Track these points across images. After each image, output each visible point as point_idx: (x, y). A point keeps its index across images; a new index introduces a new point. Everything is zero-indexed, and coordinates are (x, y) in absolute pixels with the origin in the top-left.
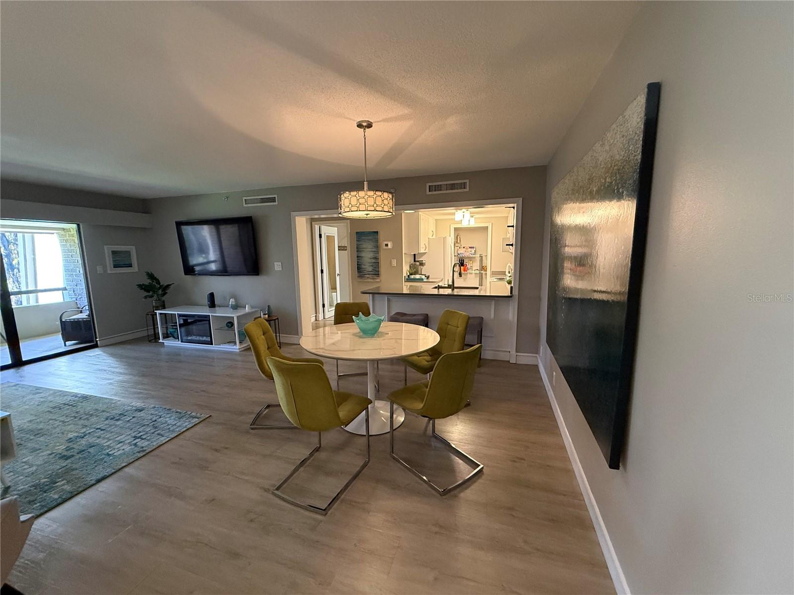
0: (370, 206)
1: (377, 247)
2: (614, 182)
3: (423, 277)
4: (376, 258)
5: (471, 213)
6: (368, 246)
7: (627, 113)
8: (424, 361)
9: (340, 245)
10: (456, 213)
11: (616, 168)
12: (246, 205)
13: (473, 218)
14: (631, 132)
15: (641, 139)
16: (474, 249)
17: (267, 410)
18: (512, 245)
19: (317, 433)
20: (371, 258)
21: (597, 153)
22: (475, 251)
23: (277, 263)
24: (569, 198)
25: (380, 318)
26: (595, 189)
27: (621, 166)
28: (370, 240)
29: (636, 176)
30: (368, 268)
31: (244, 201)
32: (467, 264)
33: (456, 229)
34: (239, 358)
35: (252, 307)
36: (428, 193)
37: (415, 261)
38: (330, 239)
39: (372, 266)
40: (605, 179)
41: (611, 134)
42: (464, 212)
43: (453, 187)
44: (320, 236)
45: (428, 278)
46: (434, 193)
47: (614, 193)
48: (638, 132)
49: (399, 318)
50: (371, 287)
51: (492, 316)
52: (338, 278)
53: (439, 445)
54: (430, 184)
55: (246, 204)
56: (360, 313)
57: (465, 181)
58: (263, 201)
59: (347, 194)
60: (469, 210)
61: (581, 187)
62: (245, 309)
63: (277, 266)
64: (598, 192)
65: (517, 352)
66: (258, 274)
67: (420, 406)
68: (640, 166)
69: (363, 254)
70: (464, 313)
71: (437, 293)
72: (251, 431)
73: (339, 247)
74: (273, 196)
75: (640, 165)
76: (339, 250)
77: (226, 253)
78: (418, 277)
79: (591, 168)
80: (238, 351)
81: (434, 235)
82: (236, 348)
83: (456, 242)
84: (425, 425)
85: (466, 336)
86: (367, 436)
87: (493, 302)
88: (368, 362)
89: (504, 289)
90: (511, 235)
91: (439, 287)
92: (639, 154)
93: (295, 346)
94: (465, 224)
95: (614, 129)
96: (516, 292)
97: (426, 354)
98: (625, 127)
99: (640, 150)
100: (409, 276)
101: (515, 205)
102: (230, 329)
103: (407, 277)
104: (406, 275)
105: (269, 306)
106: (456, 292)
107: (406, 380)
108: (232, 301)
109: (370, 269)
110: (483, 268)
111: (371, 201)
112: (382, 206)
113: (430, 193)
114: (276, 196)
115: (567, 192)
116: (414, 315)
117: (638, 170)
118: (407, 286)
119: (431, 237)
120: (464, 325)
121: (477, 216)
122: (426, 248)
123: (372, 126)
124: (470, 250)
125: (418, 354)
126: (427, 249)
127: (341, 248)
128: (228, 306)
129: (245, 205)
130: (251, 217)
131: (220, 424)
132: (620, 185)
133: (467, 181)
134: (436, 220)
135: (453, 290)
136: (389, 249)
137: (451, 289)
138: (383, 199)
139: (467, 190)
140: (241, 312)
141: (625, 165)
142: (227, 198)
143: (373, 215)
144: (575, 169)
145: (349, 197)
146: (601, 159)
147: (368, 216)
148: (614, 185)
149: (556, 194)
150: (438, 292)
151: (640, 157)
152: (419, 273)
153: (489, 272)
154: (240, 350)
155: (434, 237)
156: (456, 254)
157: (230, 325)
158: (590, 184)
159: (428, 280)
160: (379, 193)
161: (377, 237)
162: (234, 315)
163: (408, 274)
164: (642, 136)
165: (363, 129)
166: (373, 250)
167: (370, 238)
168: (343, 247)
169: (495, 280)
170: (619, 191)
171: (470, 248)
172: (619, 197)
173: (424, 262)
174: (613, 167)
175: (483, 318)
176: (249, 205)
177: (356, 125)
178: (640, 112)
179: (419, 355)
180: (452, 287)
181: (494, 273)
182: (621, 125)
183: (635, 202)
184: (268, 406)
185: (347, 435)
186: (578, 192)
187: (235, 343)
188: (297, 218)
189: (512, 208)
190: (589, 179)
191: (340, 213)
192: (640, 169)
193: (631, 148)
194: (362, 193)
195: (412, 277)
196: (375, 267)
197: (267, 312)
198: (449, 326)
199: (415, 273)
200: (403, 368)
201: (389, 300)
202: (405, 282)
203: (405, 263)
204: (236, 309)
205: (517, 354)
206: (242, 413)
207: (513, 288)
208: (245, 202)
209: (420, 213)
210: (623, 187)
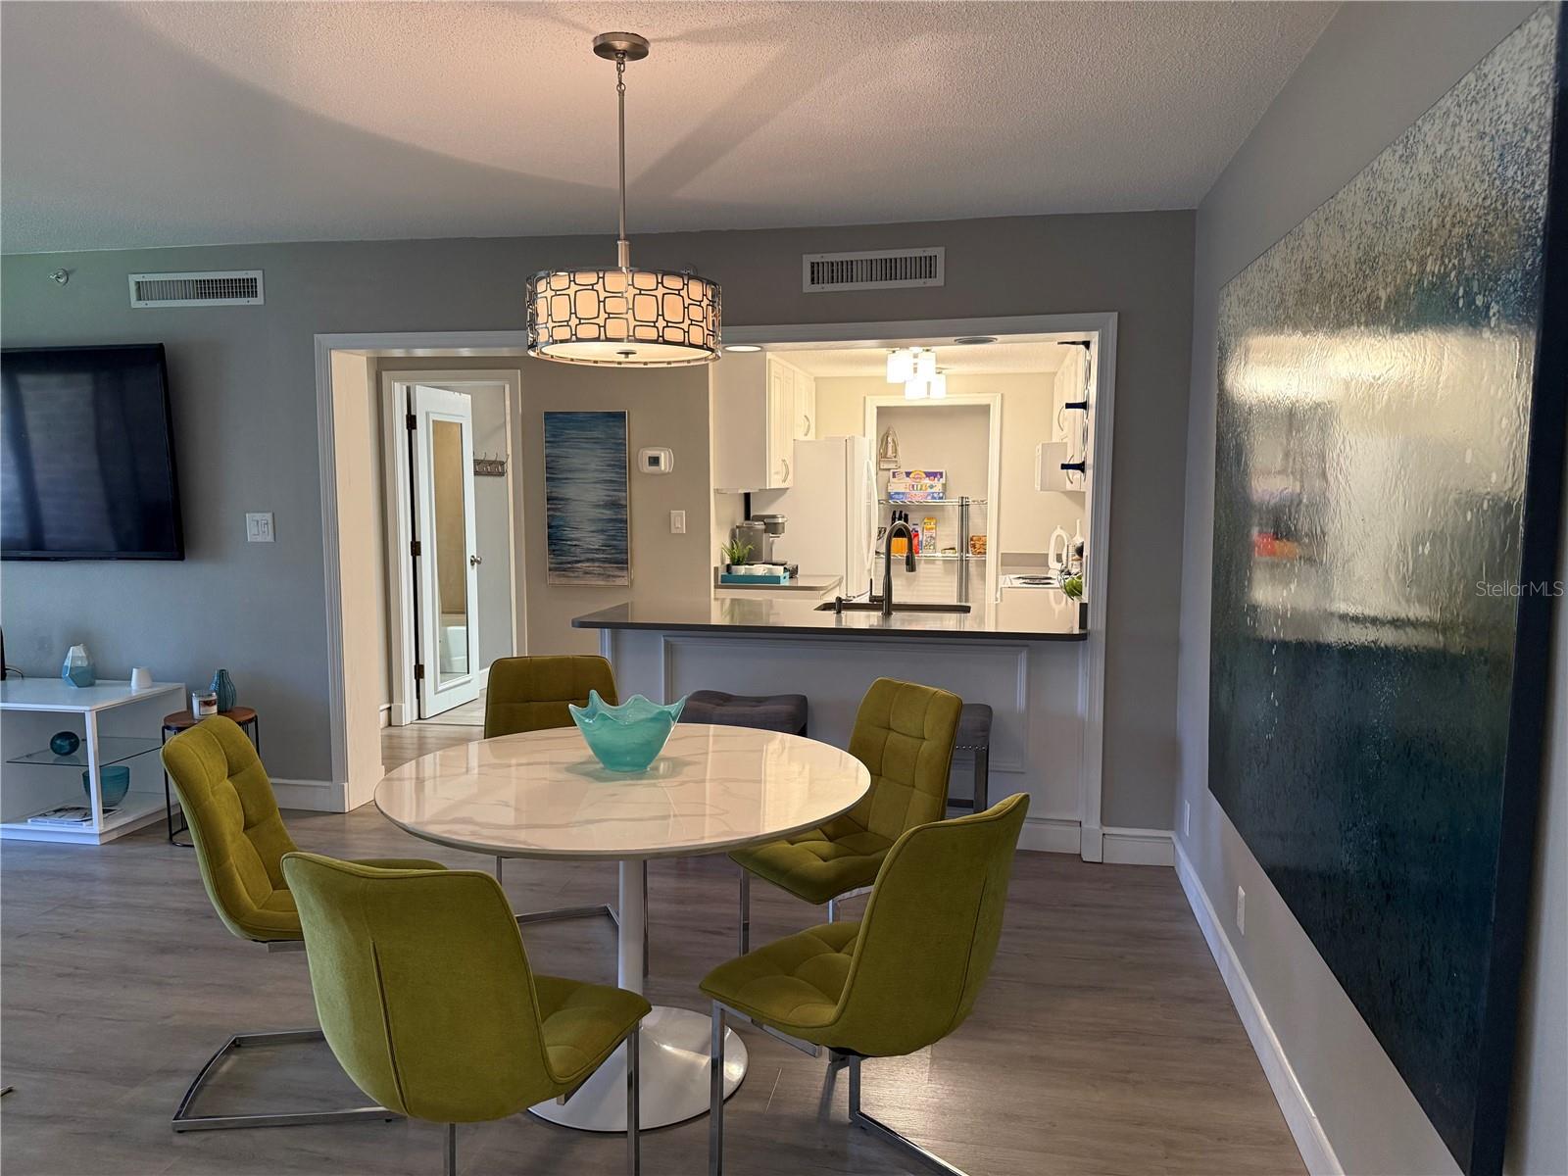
0: (644, 324)
1: (620, 467)
2: (1453, 274)
3: (779, 571)
4: (616, 505)
5: (938, 361)
6: (587, 463)
7: (1493, 67)
8: (814, 859)
9: (481, 457)
10: (891, 357)
11: (1457, 230)
12: (142, 304)
13: (942, 377)
14: (1510, 126)
15: (1546, 147)
16: (943, 480)
17: (234, 1058)
18: (1081, 467)
19: (440, 1136)
20: (598, 506)
21: (1386, 181)
22: (944, 486)
23: (258, 516)
24: (1288, 317)
25: (667, 708)
26: (1383, 295)
27: (1477, 225)
28: (596, 441)
29: (1532, 258)
30: (586, 536)
31: (133, 288)
32: (919, 529)
33: (883, 412)
34: (101, 870)
35: (155, 678)
36: (807, 287)
37: (747, 516)
38: (444, 431)
39: (602, 531)
40: (1422, 263)
41: (1436, 128)
42: (916, 356)
43: (889, 269)
44: (411, 422)
45: (793, 573)
46: (829, 287)
47: (1458, 310)
48: (1533, 127)
49: (708, 708)
50: (606, 606)
51: (1021, 701)
52: (472, 574)
53: (873, 1152)
54: (817, 258)
55: (139, 298)
56: (594, 693)
57: (930, 252)
58: (207, 289)
59: (561, 280)
60: (934, 348)
61: (1331, 286)
62: (130, 685)
63: (257, 528)
64: (1394, 302)
65: (1104, 821)
66: (181, 557)
67: (828, 1013)
68: (1545, 228)
69: (569, 491)
70: (942, 692)
71: (833, 625)
72: (179, 1140)
73: (477, 462)
74: (250, 275)
75: (1545, 225)
76: (476, 473)
77: (41, 478)
78: (759, 570)
79: (1370, 231)
80: (96, 842)
81: (813, 430)
82: (92, 831)
83: (882, 456)
84: (820, 1084)
85: (952, 772)
86: (632, 1134)
87: (1023, 656)
88: (621, 863)
89: (1057, 614)
90: (1076, 436)
91: (840, 606)
92: (1541, 192)
93: (319, 821)
94: (915, 396)
95: (1448, 109)
96: (1097, 623)
97: (819, 833)
98: (1488, 108)
99: (1541, 182)
100: (728, 567)
101: (1094, 337)
102: (65, 760)
103: (722, 572)
104: (719, 565)
105: (222, 674)
106: (899, 622)
107: (746, 927)
108: (76, 656)
109: (595, 541)
110: (971, 544)
111: (647, 309)
112: (685, 326)
113: (817, 288)
114: (257, 274)
115: (1278, 299)
116: (759, 701)
117: (1539, 242)
118: (723, 600)
119: (801, 437)
120: (943, 733)
121: (955, 369)
122: (787, 473)
123: (645, 54)
124: (927, 481)
125: (793, 836)
126: (790, 477)
127: (487, 468)
128: (57, 675)
129: (135, 304)
130: (161, 346)
131: (49, 1119)
132: (1475, 284)
133: (939, 252)
134: (816, 379)
135: (887, 615)
136: (664, 474)
137: (880, 613)
138: (687, 301)
139: (939, 281)
140: (110, 697)
141: (1491, 226)
142: (67, 274)
143: (649, 354)
144: (1309, 227)
145: (571, 292)
146: (1403, 201)
147: (632, 358)
148: (1455, 283)
149: (1232, 306)
150: (839, 620)
151: (1542, 201)
152: (765, 557)
153: (991, 557)
154: (106, 839)
155: (811, 437)
156: (883, 497)
157: (65, 744)
158: (1365, 276)
159: (793, 583)
160: (673, 283)
161: (621, 431)
162: (86, 707)
163: (728, 561)
164: (1549, 138)
165: (614, 63)
166: (604, 476)
167: (595, 434)
168: (491, 463)
169: (1017, 583)
170: (1474, 301)
171: (928, 475)
172: (1473, 318)
173: (780, 520)
174: (1448, 226)
175: (988, 709)
176: (152, 304)
177: (592, 47)
178: (1539, 67)
179: (793, 838)
180: (883, 603)
181: (1008, 561)
182: (1475, 101)
183: (1534, 338)
184: (237, 1045)
185: (551, 1134)
186: (1322, 298)
187: (85, 814)
188: (338, 358)
189: (1082, 347)
190: (1360, 262)
191: (533, 346)
192: (1544, 237)
193: (1510, 173)
194: (615, 281)
195: (742, 570)
196: (614, 538)
197: (214, 696)
198: (893, 736)
199: (753, 558)
200: (733, 890)
201: (670, 650)
202: (716, 587)
203: (719, 523)
204: (92, 684)
205: (1107, 830)
206: (133, 1076)
207: (1090, 606)
208: (138, 290)
209: (769, 355)
210: (1484, 290)
